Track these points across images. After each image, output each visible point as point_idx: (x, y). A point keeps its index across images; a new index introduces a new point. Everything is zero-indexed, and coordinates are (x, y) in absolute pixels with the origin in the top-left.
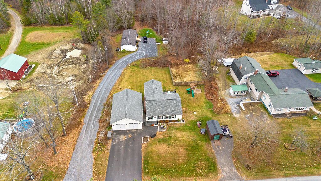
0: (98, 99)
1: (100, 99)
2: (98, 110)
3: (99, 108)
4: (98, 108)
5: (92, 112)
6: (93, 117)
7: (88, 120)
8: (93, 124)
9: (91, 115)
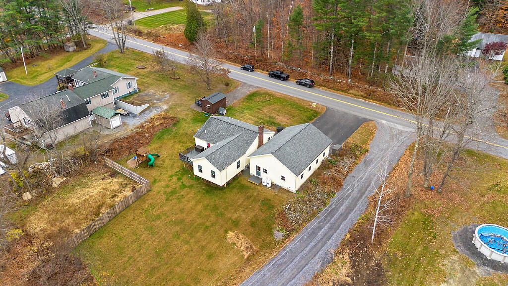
0: (320, 244)
1: (315, 241)
2: (331, 214)
3: (329, 218)
4: (331, 219)
5: (345, 216)
6: (347, 203)
7: (360, 202)
8: (353, 190)
9: (349, 210)
